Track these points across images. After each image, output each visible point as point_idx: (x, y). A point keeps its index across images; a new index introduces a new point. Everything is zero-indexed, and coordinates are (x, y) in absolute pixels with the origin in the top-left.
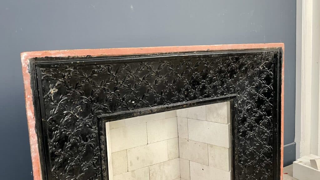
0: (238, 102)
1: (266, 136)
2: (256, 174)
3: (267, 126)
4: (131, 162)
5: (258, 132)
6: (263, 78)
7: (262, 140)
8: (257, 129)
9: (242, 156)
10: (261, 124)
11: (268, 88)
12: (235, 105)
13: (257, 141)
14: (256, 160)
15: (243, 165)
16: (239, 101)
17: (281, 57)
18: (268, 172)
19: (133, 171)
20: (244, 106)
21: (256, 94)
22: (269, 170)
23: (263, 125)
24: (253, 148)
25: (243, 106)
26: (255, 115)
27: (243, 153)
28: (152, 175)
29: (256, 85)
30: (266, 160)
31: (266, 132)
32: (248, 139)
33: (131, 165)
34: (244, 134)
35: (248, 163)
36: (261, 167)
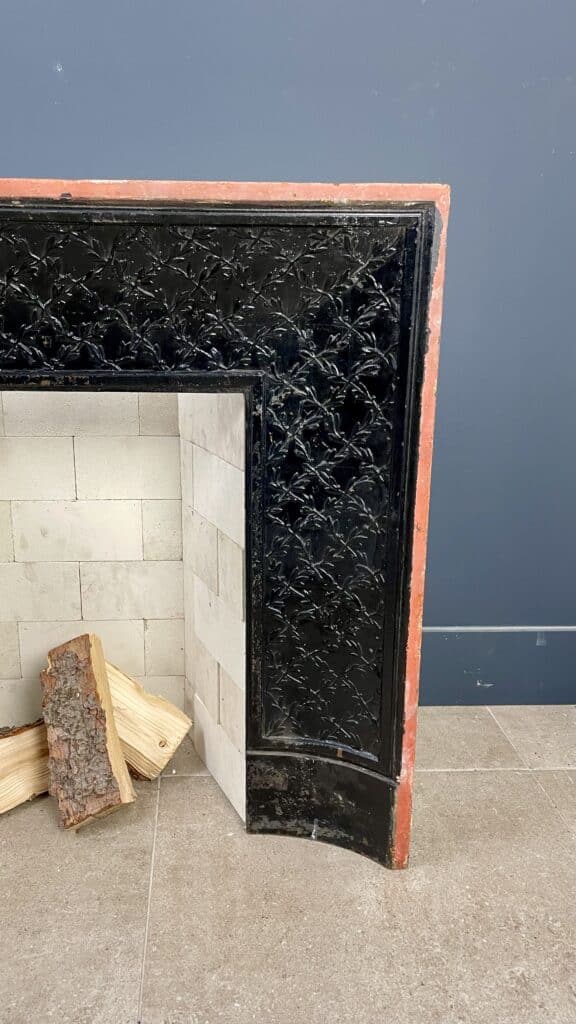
0: (269, 400)
1: (366, 532)
2: (332, 651)
3: (372, 496)
4: (23, 539)
5: (343, 514)
6: (368, 323)
7: (355, 545)
8: (339, 504)
9: (278, 584)
10: (351, 490)
11: (382, 363)
12: (256, 410)
13: (338, 546)
14: (331, 606)
15: (282, 610)
16: (274, 399)
17: (429, 242)
18: (368, 656)
19: (26, 563)
20: (296, 417)
21: (339, 378)
22: (371, 650)
23: (358, 492)
24: (321, 566)
25: (289, 415)
26: (334, 453)
27: (284, 573)
28: (87, 587)
29: (343, 345)
30: (361, 614)
31: (366, 520)
32: (305, 533)
33: (24, 546)
34: (292, 511)
35: (301, 609)
36: (349, 635)
